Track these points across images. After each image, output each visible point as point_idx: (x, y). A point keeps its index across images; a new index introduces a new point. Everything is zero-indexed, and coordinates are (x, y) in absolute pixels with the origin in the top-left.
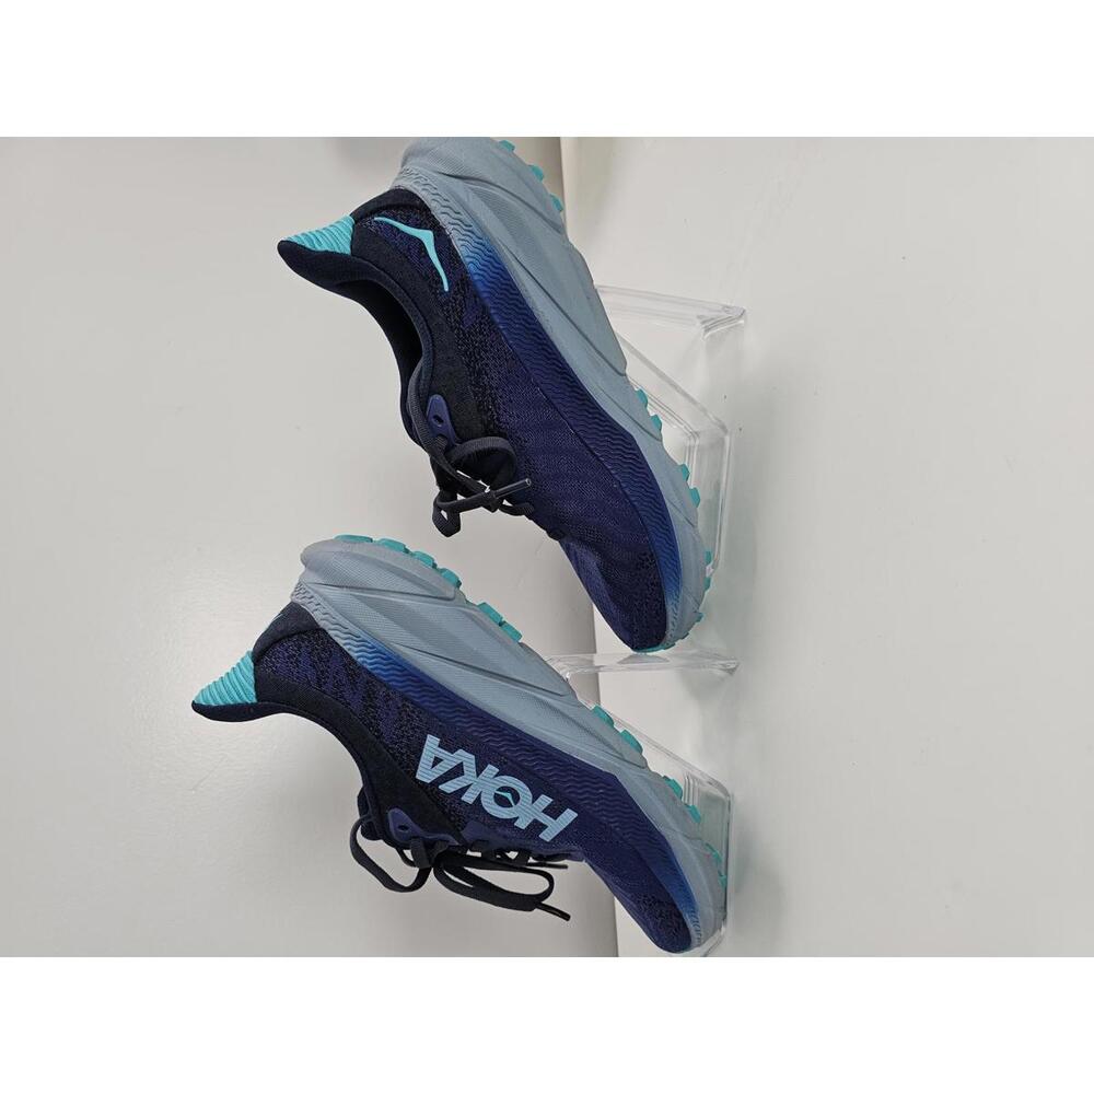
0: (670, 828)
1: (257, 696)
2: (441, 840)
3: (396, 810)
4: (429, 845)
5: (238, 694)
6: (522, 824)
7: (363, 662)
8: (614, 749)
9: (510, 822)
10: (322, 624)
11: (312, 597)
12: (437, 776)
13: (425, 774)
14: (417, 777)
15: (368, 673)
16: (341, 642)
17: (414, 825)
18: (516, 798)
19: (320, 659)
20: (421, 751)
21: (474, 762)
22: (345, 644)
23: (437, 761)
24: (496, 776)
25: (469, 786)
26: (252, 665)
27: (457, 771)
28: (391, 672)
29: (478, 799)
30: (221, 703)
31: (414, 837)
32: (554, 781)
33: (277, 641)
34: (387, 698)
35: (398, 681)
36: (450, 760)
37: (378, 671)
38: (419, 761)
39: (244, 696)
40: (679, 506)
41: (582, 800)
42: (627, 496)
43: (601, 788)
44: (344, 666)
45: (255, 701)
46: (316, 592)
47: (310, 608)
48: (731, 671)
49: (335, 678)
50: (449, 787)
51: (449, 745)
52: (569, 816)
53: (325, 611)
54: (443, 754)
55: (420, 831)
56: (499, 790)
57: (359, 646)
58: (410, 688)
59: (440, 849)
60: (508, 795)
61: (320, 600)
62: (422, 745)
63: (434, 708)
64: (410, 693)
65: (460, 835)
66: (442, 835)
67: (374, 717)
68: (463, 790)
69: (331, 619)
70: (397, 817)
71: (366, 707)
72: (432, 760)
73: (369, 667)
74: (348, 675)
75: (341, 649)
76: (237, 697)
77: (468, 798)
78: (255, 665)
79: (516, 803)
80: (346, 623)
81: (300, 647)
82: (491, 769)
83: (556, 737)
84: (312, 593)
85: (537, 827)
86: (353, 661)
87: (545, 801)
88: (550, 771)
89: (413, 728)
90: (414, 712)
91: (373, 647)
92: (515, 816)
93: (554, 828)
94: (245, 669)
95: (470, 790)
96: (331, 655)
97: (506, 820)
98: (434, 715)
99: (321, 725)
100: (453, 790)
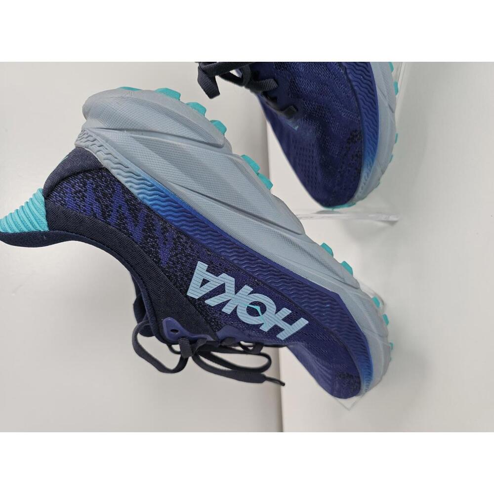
0: (371, 331)
1: (49, 226)
2: (201, 338)
3: (169, 319)
4: (193, 342)
5: (31, 223)
6: (265, 328)
7: (144, 198)
8: (337, 275)
9: (257, 327)
10: (105, 163)
11: (95, 140)
12: (204, 293)
13: (195, 291)
14: (188, 294)
15: (148, 208)
16: (122, 180)
17: (182, 328)
18: (264, 309)
19: (105, 195)
20: (192, 274)
21: (234, 283)
22: (127, 182)
23: (205, 282)
24: (250, 294)
25: (228, 301)
26: (43, 199)
27: (221, 290)
28: (168, 208)
29: (235, 311)
30: (17, 231)
31: (183, 337)
32: (294, 298)
33: (63, 179)
34: (165, 230)
35: (173, 216)
36: (215, 281)
37: (157, 207)
38: (190, 282)
39: (37, 226)
40: (386, 93)
41: (313, 312)
42: (349, 81)
43: (328, 303)
44: (126, 201)
45: (47, 229)
46: (98, 135)
47: (93, 150)
48: (393, 223)
49: (118, 211)
50: (212, 302)
51: (214, 270)
52: (302, 323)
53: (106, 151)
54: (209, 276)
55: (186, 333)
56: (251, 304)
57: (139, 184)
58: (184, 223)
59: (200, 344)
60: (258, 308)
61: (102, 142)
62: (193, 269)
63: (204, 240)
64: (184, 227)
65: (216, 335)
66: (203, 336)
67: (153, 246)
68: (224, 304)
69: (113, 158)
70: (169, 323)
71: (146, 238)
72: (201, 281)
73: (149, 203)
74: (130, 210)
75: (123, 187)
76: (30, 226)
77: (227, 310)
78: (45, 199)
79: (263, 313)
80: (127, 162)
81: (85, 184)
82: (247, 289)
83: (296, 265)
84: (95, 136)
85: (276, 329)
86: (134, 198)
87: (286, 312)
88: (292, 290)
89: (186, 256)
90: (186, 243)
91: (152, 186)
92: (261, 323)
93: (289, 330)
94: (37, 204)
95: (228, 304)
96: (114, 191)
97: (254, 325)
98: (203, 246)
99: (107, 251)
100: (216, 304)
